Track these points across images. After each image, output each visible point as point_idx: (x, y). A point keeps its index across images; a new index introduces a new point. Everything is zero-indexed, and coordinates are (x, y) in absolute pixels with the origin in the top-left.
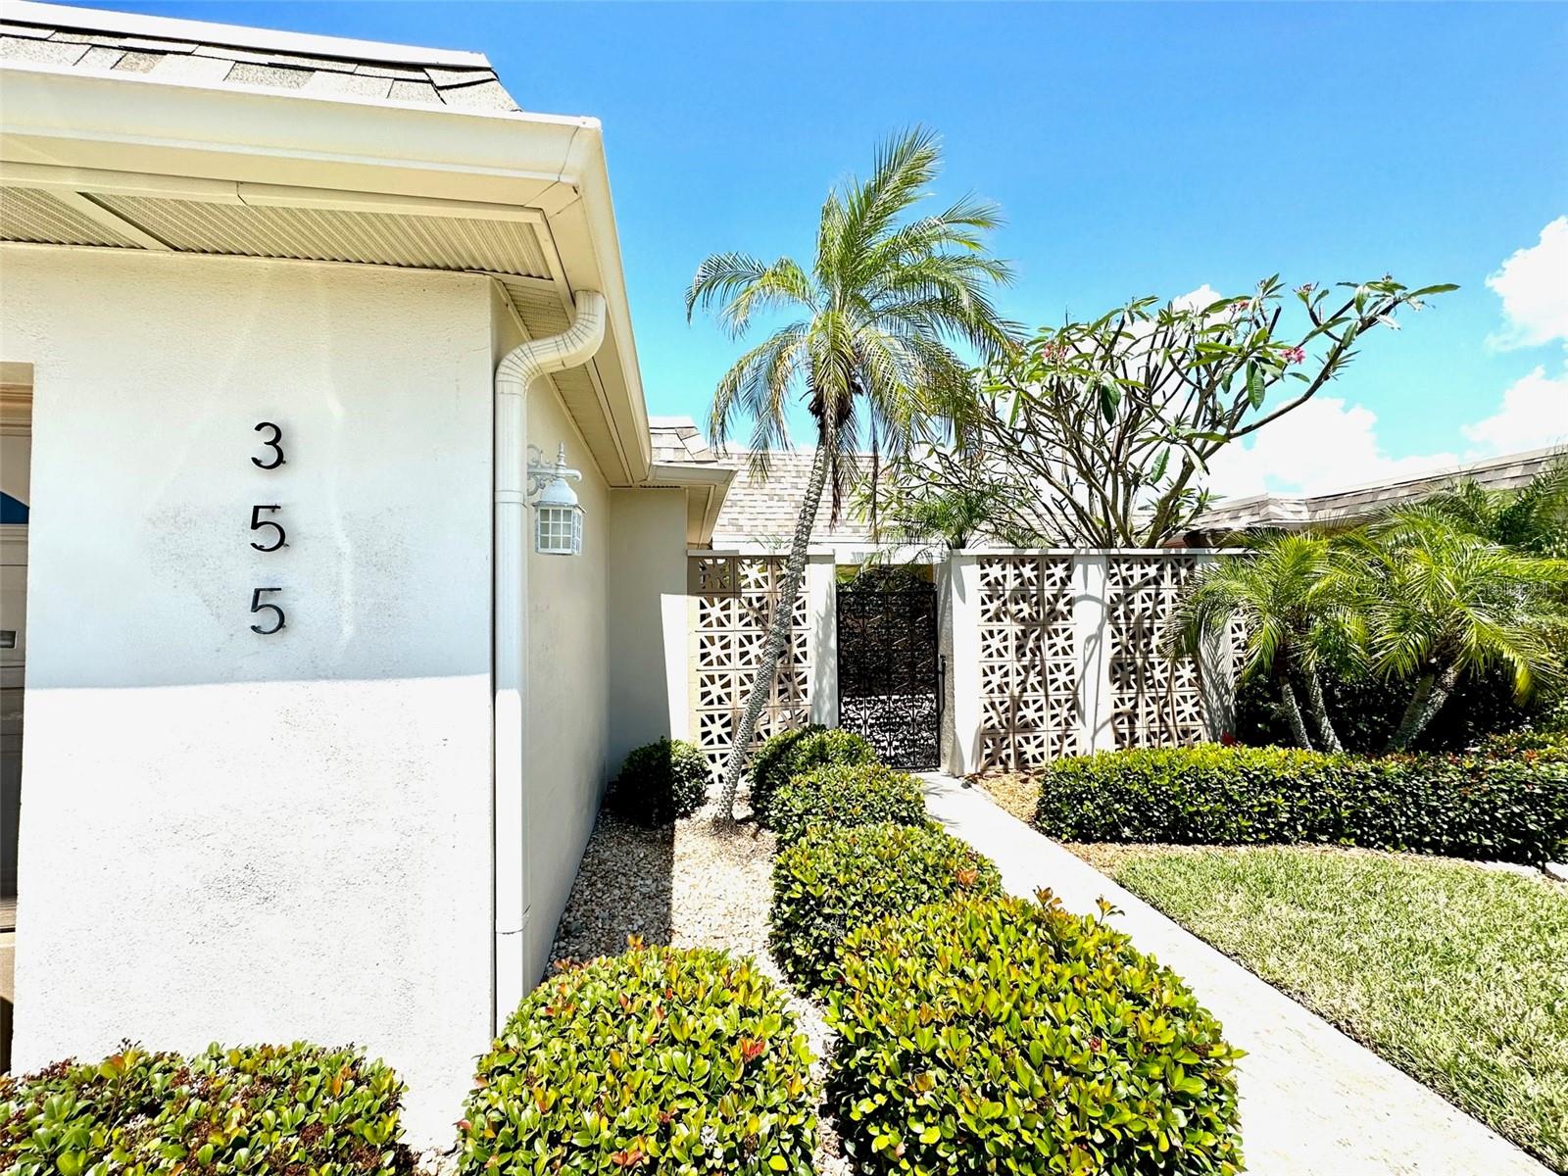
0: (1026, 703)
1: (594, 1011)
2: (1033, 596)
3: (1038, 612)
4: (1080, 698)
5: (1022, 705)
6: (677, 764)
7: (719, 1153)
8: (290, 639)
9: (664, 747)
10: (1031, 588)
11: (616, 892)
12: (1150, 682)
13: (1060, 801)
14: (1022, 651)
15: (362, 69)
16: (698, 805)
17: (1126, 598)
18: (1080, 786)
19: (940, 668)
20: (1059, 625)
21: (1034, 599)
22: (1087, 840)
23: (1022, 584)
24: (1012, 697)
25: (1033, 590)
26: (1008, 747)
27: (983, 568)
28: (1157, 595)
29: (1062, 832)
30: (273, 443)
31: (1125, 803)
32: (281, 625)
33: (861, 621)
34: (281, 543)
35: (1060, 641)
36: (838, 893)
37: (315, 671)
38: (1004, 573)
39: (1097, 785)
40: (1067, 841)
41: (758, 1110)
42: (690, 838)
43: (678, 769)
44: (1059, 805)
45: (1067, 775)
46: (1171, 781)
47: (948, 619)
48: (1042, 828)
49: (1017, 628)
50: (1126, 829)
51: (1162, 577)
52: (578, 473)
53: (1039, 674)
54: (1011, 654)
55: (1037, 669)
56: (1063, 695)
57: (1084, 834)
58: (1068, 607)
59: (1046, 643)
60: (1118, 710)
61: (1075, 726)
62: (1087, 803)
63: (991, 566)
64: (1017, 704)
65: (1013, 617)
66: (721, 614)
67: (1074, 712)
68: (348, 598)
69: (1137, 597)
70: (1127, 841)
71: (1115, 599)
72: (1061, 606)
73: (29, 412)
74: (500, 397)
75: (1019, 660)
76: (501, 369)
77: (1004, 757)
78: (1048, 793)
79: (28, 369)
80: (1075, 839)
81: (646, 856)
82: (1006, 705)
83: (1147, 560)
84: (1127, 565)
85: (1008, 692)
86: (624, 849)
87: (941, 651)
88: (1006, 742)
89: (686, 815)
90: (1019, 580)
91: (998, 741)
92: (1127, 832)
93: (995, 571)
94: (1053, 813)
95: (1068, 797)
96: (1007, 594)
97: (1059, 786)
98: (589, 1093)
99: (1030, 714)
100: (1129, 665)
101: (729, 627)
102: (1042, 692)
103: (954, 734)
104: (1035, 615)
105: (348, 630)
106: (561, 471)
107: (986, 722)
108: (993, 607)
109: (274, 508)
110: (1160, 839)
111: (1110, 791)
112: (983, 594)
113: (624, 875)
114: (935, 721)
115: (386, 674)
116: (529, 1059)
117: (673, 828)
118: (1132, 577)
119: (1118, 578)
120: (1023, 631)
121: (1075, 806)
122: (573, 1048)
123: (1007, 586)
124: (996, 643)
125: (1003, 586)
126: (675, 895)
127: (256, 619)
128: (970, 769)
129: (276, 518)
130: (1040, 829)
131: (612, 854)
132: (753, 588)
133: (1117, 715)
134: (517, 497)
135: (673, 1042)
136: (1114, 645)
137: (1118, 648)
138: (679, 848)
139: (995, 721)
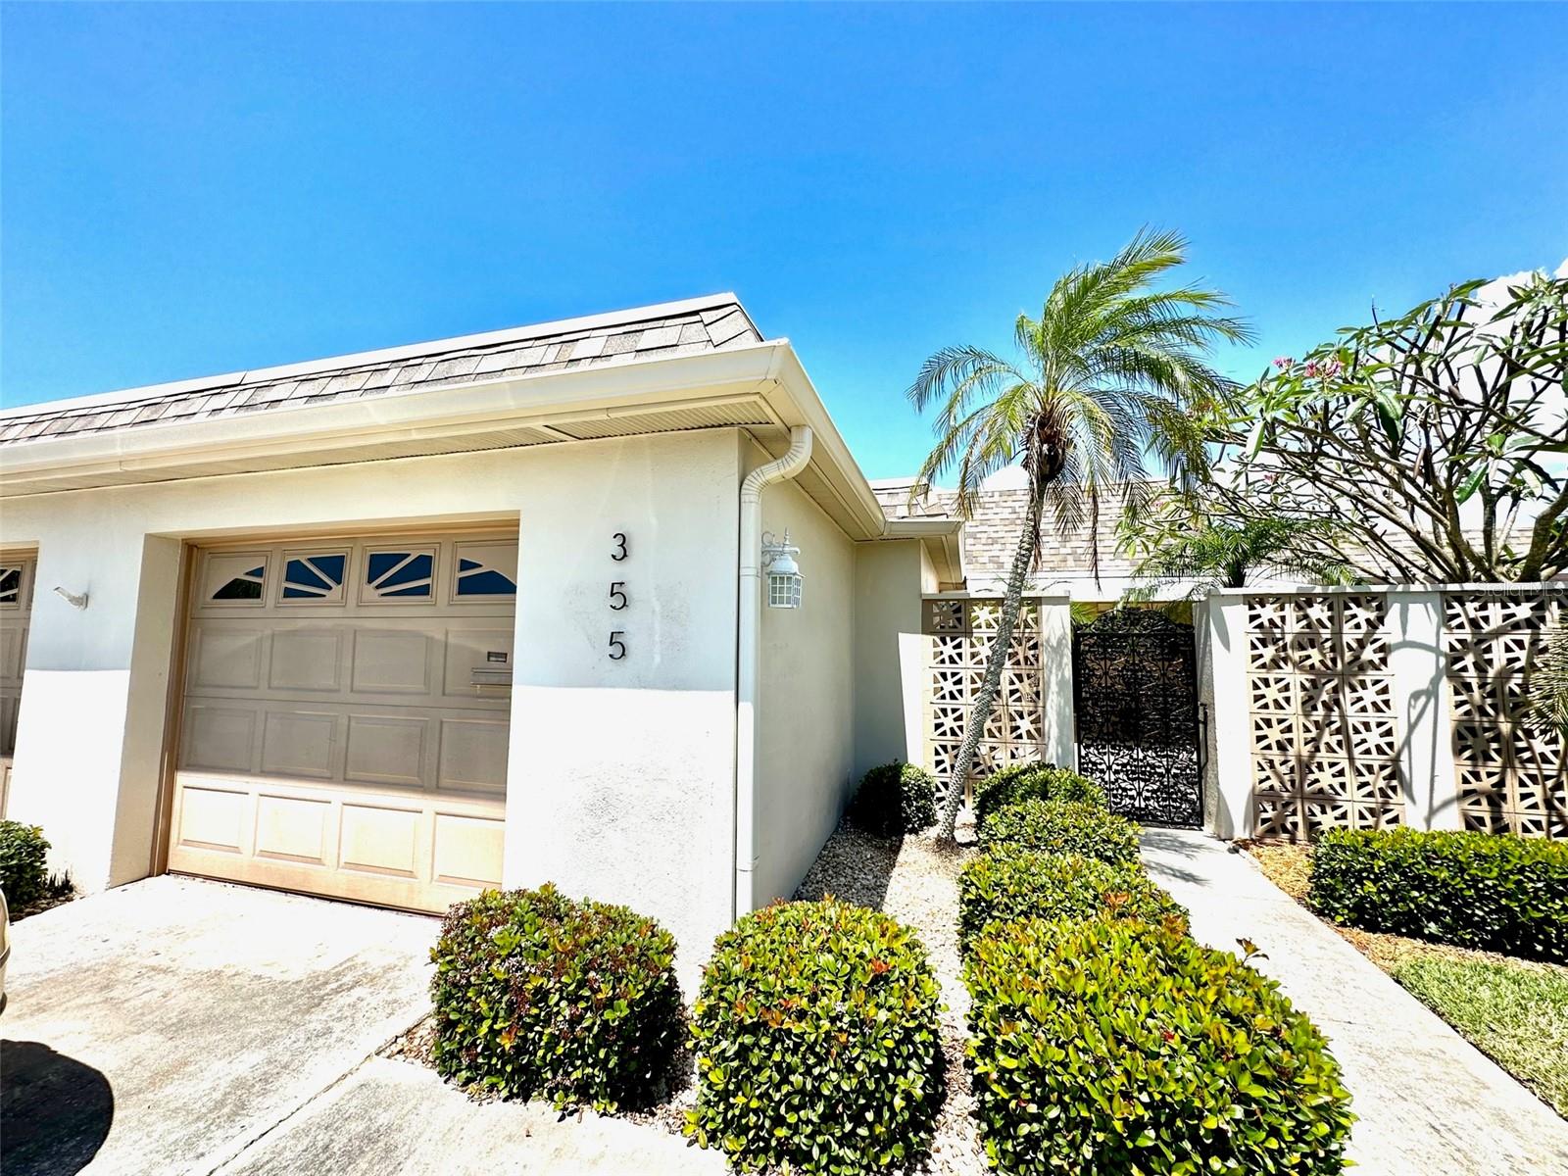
0: (1320, 767)
1: (786, 924)
2: (1327, 640)
3: (1334, 661)
4: (1404, 766)
5: (1314, 768)
6: (906, 784)
7: (846, 1019)
8: (628, 661)
9: (896, 770)
10: (1322, 631)
11: (842, 879)
12: (1526, 755)
13: (1333, 877)
14: (1312, 703)
15: (668, 322)
16: (927, 824)
17: (1481, 643)
18: (1360, 862)
19: (1201, 717)
20: (1369, 676)
21: (1328, 644)
22: (1372, 927)
23: (1309, 626)
24: (1299, 757)
25: (1326, 633)
26: (1294, 813)
27: (1252, 608)
28: (1534, 642)
29: (1337, 913)
30: (622, 545)
31: (1429, 892)
32: (623, 654)
33: (1102, 663)
34: (624, 605)
35: (1370, 695)
36: (1006, 900)
37: (642, 683)
38: (1282, 613)
39: (1382, 864)
40: (1343, 924)
41: (879, 1006)
42: (915, 852)
43: (906, 789)
44: (1332, 882)
45: (1344, 849)
46: (1500, 874)
47: (1208, 663)
48: (1313, 906)
49: (1303, 678)
50: (1432, 925)
51: (1543, 619)
52: (797, 549)
53: (1338, 731)
54: (1296, 706)
55: (1334, 727)
56: (1376, 759)
57: (1366, 918)
58: (1381, 655)
59: (1348, 696)
60: (1468, 787)
61: (1395, 799)
62: (1368, 883)
63: (1263, 606)
64: (1305, 766)
65: (1295, 665)
66: (954, 653)
67: (1394, 783)
68: (657, 638)
69: (1498, 646)
70: (1433, 939)
71: (1458, 646)
72: (1368, 654)
73: (518, 532)
74: (743, 505)
75: (1307, 715)
76: (744, 486)
77: (1289, 826)
78: (1319, 866)
79: (518, 512)
80: (1355, 924)
81: (872, 858)
82: (1290, 764)
83: (1516, 598)
84: (1476, 605)
85: (1291, 751)
86: (855, 849)
87: (1203, 699)
88: (1291, 809)
89: (914, 831)
90: (1304, 622)
91: (1279, 806)
92: (1433, 928)
93: (1268, 613)
94: (1325, 891)
95: (1344, 873)
96: (1288, 639)
97: (1332, 859)
98: (773, 966)
99: (1326, 779)
100: (1486, 730)
101: (961, 664)
102: (1343, 753)
103: (1219, 790)
104: (1330, 664)
105: (658, 659)
106: (787, 549)
107: (1261, 782)
108: (1269, 653)
109: (621, 584)
110: (1487, 947)
111: (1403, 874)
112: (1253, 637)
113: (852, 868)
114: (1199, 775)
115: (675, 688)
116: (743, 940)
117: (901, 842)
118: (1486, 619)
119: (1463, 619)
120: (1313, 682)
121: (1353, 885)
122: (768, 940)
123: (1287, 629)
124: (1272, 693)
125: (1282, 629)
126: (889, 891)
127: (611, 650)
128: (1241, 833)
129: (623, 590)
130: (1309, 907)
131: (845, 852)
132: (984, 629)
133: (1467, 793)
134: (753, 572)
135: (830, 951)
136: (1458, 705)
137: (1467, 707)
138: (902, 857)
139: (1274, 782)
